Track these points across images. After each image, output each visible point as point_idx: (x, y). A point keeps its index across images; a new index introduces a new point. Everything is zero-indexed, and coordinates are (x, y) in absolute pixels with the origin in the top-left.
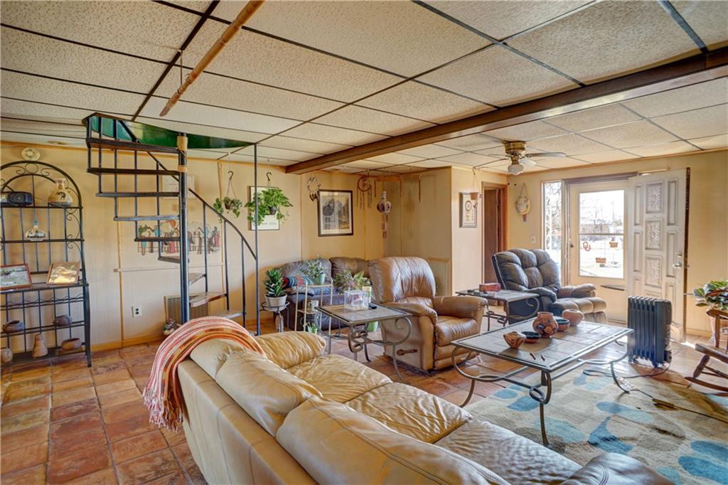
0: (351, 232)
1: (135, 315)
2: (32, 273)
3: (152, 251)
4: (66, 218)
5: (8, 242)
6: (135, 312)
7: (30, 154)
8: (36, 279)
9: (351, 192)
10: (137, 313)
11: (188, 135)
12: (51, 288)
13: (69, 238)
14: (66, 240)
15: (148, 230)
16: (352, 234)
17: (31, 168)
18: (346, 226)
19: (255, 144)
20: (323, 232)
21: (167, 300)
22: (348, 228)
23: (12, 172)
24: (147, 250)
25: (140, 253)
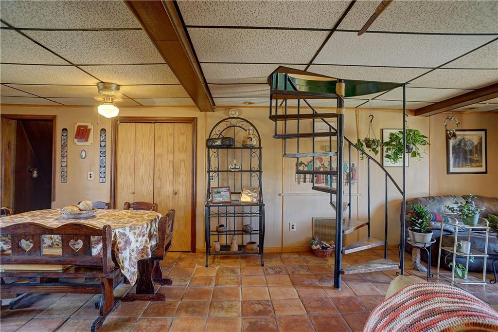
0: (485, 171)
1: (291, 230)
2: (232, 193)
3: (305, 182)
4: (251, 156)
5: (220, 171)
6: (291, 227)
7: (233, 113)
8: (234, 197)
9: (485, 130)
10: (293, 228)
11: (346, 81)
12: (241, 205)
13: (253, 170)
14: (251, 171)
15: (303, 165)
16: (486, 173)
17: (234, 121)
18: (478, 164)
19: (403, 85)
20: (452, 169)
21: (314, 221)
22: (481, 166)
23: (223, 125)
24: (302, 180)
25: (297, 183)
